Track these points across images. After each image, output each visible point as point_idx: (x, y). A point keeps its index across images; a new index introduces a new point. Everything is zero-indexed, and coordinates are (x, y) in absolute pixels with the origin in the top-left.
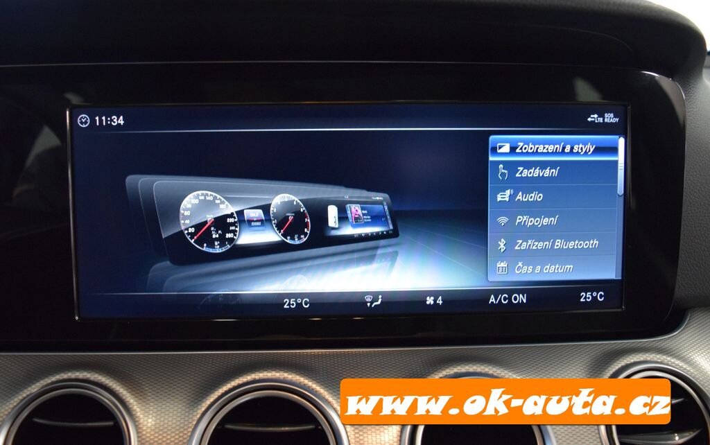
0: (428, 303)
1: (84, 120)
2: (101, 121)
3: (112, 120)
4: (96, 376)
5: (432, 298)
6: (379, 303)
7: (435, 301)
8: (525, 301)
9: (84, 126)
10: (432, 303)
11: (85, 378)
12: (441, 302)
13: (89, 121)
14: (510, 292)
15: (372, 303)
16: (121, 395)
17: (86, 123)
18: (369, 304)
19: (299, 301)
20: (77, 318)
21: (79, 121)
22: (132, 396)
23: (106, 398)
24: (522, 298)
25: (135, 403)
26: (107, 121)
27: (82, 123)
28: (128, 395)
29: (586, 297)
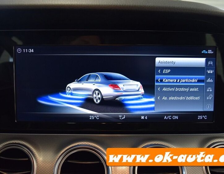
0: (142, 118)
1: (19, 50)
2: (25, 51)
3: (29, 51)
4: (22, 142)
5: (143, 117)
6: (124, 118)
7: (144, 118)
8: (177, 118)
9: (19, 52)
10: (143, 118)
11: (18, 143)
12: (146, 118)
13: (21, 51)
14: (172, 115)
15: (121, 118)
16: (31, 149)
17: (20, 51)
18: (120, 118)
19: (95, 117)
20: (16, 121)
21: (17, 51)
22: (35, 150)
23: (26, 150)
24: (177, 117)
25: (36, 152)
26: (27, 51)
27: (18, 51)
28: (34, 149)
29: (200, 117)
